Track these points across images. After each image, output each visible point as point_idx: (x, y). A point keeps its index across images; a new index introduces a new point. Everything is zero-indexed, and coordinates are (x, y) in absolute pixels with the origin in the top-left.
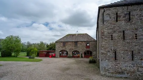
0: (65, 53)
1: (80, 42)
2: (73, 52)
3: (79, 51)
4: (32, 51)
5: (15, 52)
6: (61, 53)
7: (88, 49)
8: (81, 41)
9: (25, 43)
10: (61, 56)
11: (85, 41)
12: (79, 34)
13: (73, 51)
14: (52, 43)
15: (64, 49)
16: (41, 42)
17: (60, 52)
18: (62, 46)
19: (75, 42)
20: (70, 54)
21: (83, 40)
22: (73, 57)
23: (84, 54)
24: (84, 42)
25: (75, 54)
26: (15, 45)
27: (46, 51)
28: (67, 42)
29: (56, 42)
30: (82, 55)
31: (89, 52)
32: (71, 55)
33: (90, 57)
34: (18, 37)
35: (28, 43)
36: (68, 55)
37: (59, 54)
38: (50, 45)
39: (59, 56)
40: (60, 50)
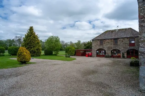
0: (103, 53)
1: (121, 39)
2: (111, 51)
3: (120, 50)
4: (70, 50)
5: (55, 51)
6: (98, 52)
7: (132, 48)
8: (123, 38)
9: (68, 42)
10: (98, 55)
11: (128, 38)
12: (120, 30)
13: (112, 49)
14: (89, 41)
15: (101, 47)
16: (78, 41)
17: (97, 50)
18: (99, 44)
19: (114, 39)
20: (109, 53)
21: (125, 36)
22: (112, 56)
23: (126, 54)
24: (126, 39)
25: (115, 54)
26: (55, 45)
27: (83, 50)
28: (105, 39)
29: (93, 40)
30: (123, 54)
31: (134, 51)
32: (110, 55)
33: (132, 58)
34: (58, 37)
35: (71, 42)
36: (106, 55)
37: (96, 54)
38: (88, 44)
39: (95, 56)
40: (96, 49)
